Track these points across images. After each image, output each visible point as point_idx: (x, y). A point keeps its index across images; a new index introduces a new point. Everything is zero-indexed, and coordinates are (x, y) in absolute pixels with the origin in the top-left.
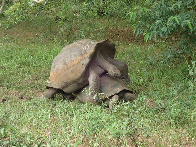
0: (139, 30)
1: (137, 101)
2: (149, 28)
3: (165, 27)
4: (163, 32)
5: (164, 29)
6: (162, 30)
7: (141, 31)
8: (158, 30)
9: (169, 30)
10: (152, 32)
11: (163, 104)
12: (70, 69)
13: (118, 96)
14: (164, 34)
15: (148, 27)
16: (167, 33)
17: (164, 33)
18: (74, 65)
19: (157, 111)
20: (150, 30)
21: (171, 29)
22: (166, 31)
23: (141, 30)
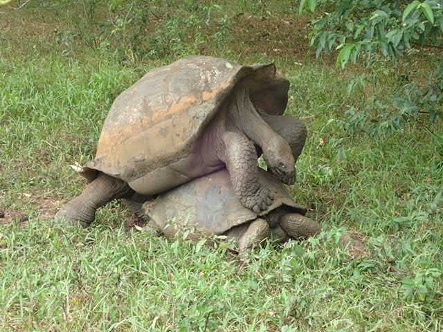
0: (327, 37)
1: (317, 240)
2: (355, 31)
3: (396, 31)
4: (391, 43)
5: (393, 36)
6: (387, 39)
7: (332, 39)
8: (377, 38)
9: (406, 39)
10: (361, 42)
11: (388, 249)
12: (158, 125)
13: (266, 224)
14: (394, 50)
15: (351, 29)
16: (401, 47)
17: (393, 48)
18: (170, 117)
19: (373, 271)
20: (356, 36)
21: (412, 38)
22: (398, 41)
23: (330, 37)
